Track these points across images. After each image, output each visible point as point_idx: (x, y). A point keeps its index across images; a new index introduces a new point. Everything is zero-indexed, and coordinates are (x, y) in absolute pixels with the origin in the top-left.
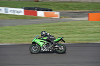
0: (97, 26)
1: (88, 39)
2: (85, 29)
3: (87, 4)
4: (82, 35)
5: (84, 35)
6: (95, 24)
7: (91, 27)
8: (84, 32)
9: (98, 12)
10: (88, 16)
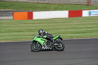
0: (21, 25)
1: (13, 37)
2: (10, 28)
3: (11, 3)
4: (7, 33)
5: (9, 34)
6: (20, 23)
7: (16, 26)
8: (9, 31)
9: (22, 11)
10: (13, 16)
